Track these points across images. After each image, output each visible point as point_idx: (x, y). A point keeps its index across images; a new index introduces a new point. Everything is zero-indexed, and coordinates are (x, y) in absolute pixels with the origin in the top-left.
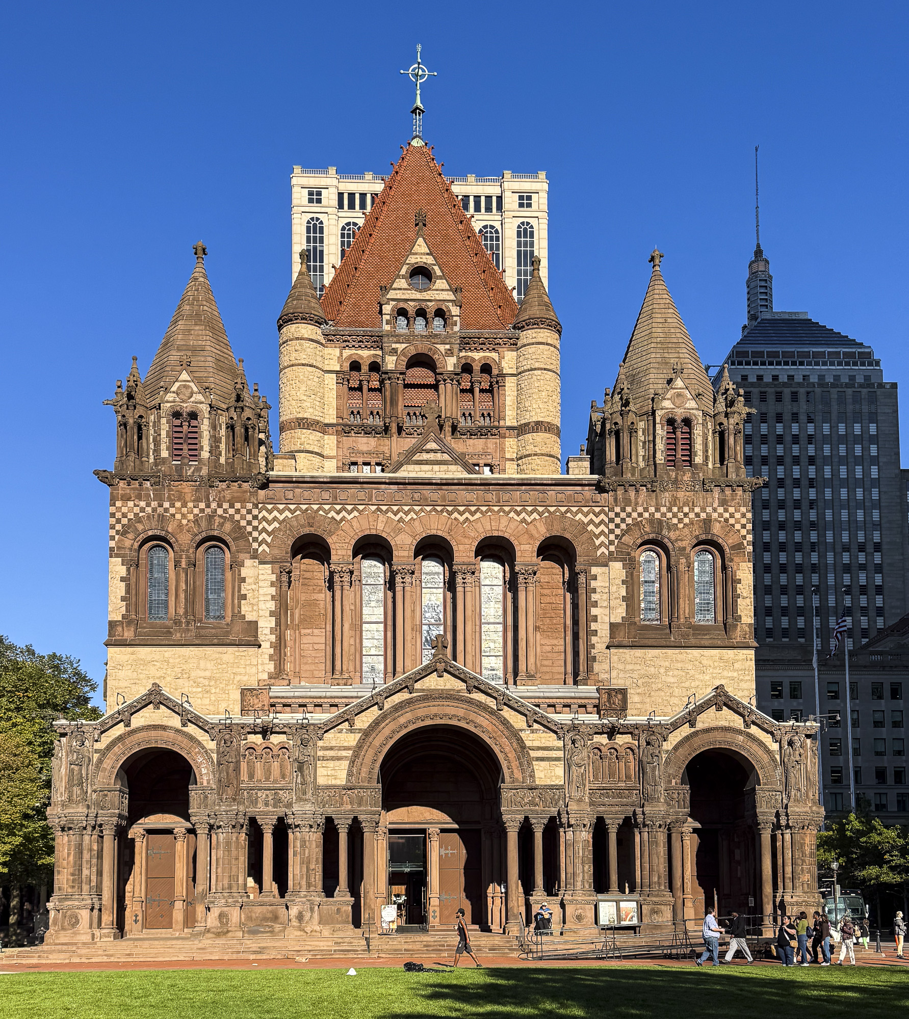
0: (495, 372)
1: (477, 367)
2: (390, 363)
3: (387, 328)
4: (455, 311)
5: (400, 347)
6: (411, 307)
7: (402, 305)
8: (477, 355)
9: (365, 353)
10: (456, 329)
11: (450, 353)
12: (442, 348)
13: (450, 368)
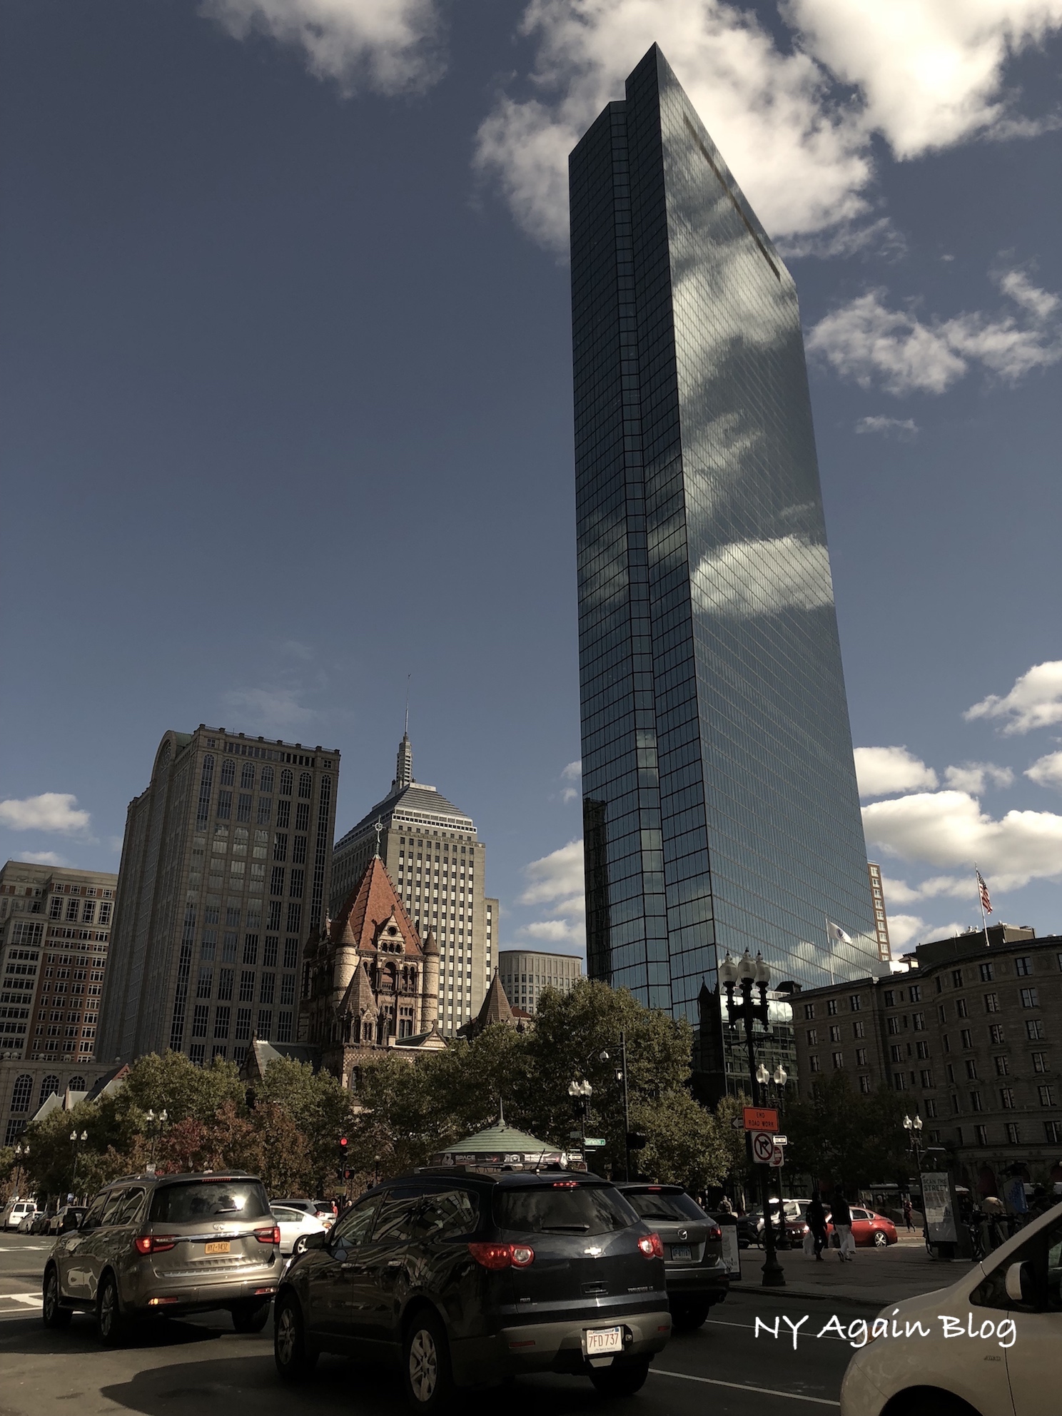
0: (416, 970)
1: (409, 968)
2: (380, 965)
3: (379, 950)
4: (404, 946)
5: (384, 959)
6: (388, 943)
7: (385, 942)
8: (409, 963)
9: (369, 959)
10: (404, 953)
11: (401, 962)
12: (399, 960)
13: (401, 969)
